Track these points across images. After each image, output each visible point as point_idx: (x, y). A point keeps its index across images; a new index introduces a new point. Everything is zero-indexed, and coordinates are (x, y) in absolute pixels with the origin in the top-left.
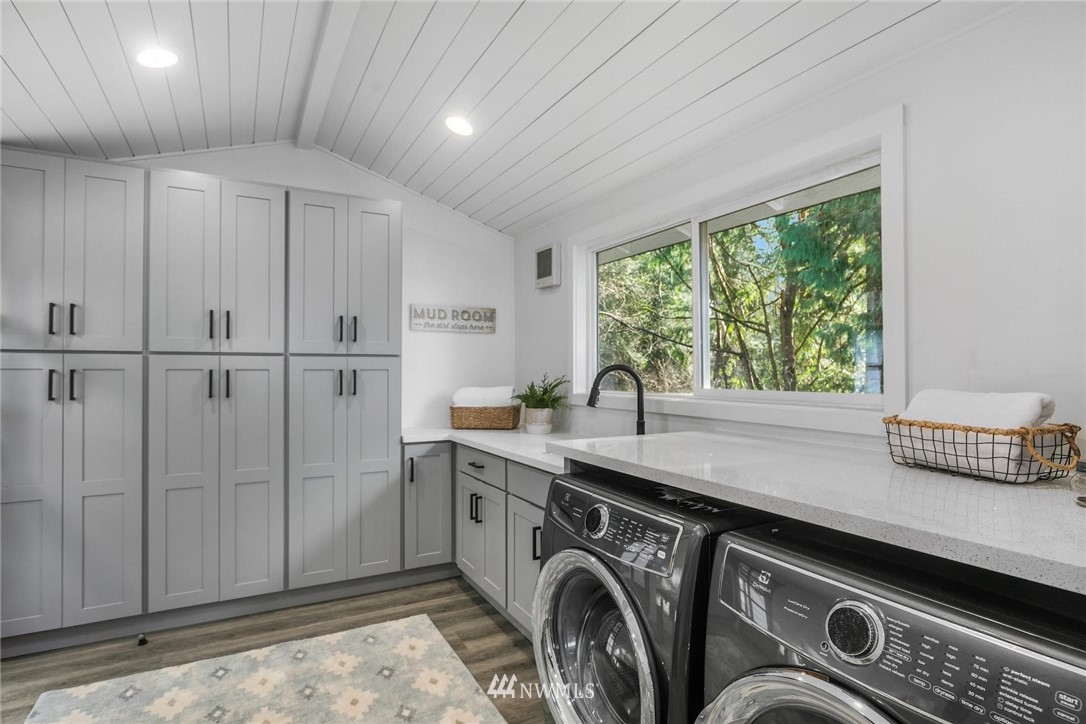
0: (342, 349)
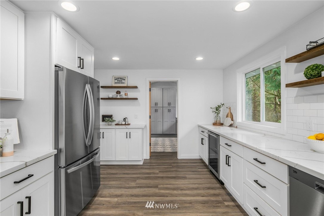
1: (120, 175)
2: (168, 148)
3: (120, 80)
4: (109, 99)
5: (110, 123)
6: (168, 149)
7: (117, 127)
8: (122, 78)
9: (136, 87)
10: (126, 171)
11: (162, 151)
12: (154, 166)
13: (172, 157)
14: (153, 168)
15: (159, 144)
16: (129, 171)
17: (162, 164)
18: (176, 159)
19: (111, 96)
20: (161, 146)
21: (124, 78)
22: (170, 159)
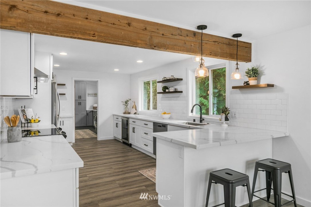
0: (79, 99)
9: (64, 85)
18: (96, 141)
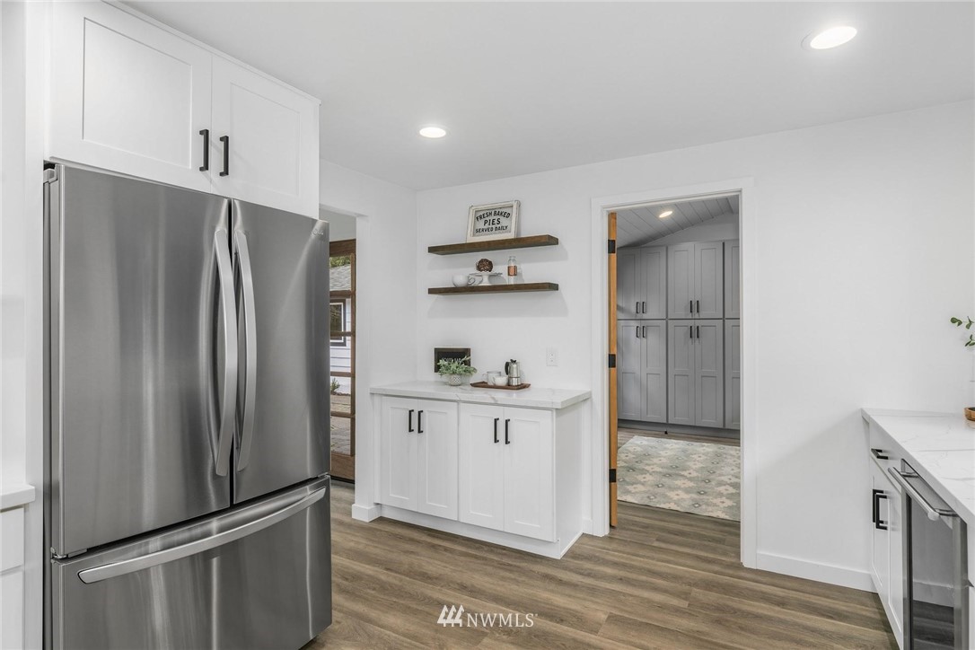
1: (445, 590)
2: (721, 495)
3: (491, 218)
4: (456, 290)
5: (456, 379)
6: (717, 501)
7: (480, 394)
8: (501, 210)
9: (550, 241)
10: (476, 576)
11: (684, 507)
12: (604, 577)
13: (714, 550)
14: (592, 590)
15: (685, 473)
16: (487, 579)
17: (644, 578)
18: (731, 566)
19: (461, 280)
20: (691, 484)
21: (508, 211)
22: (698, 558)
